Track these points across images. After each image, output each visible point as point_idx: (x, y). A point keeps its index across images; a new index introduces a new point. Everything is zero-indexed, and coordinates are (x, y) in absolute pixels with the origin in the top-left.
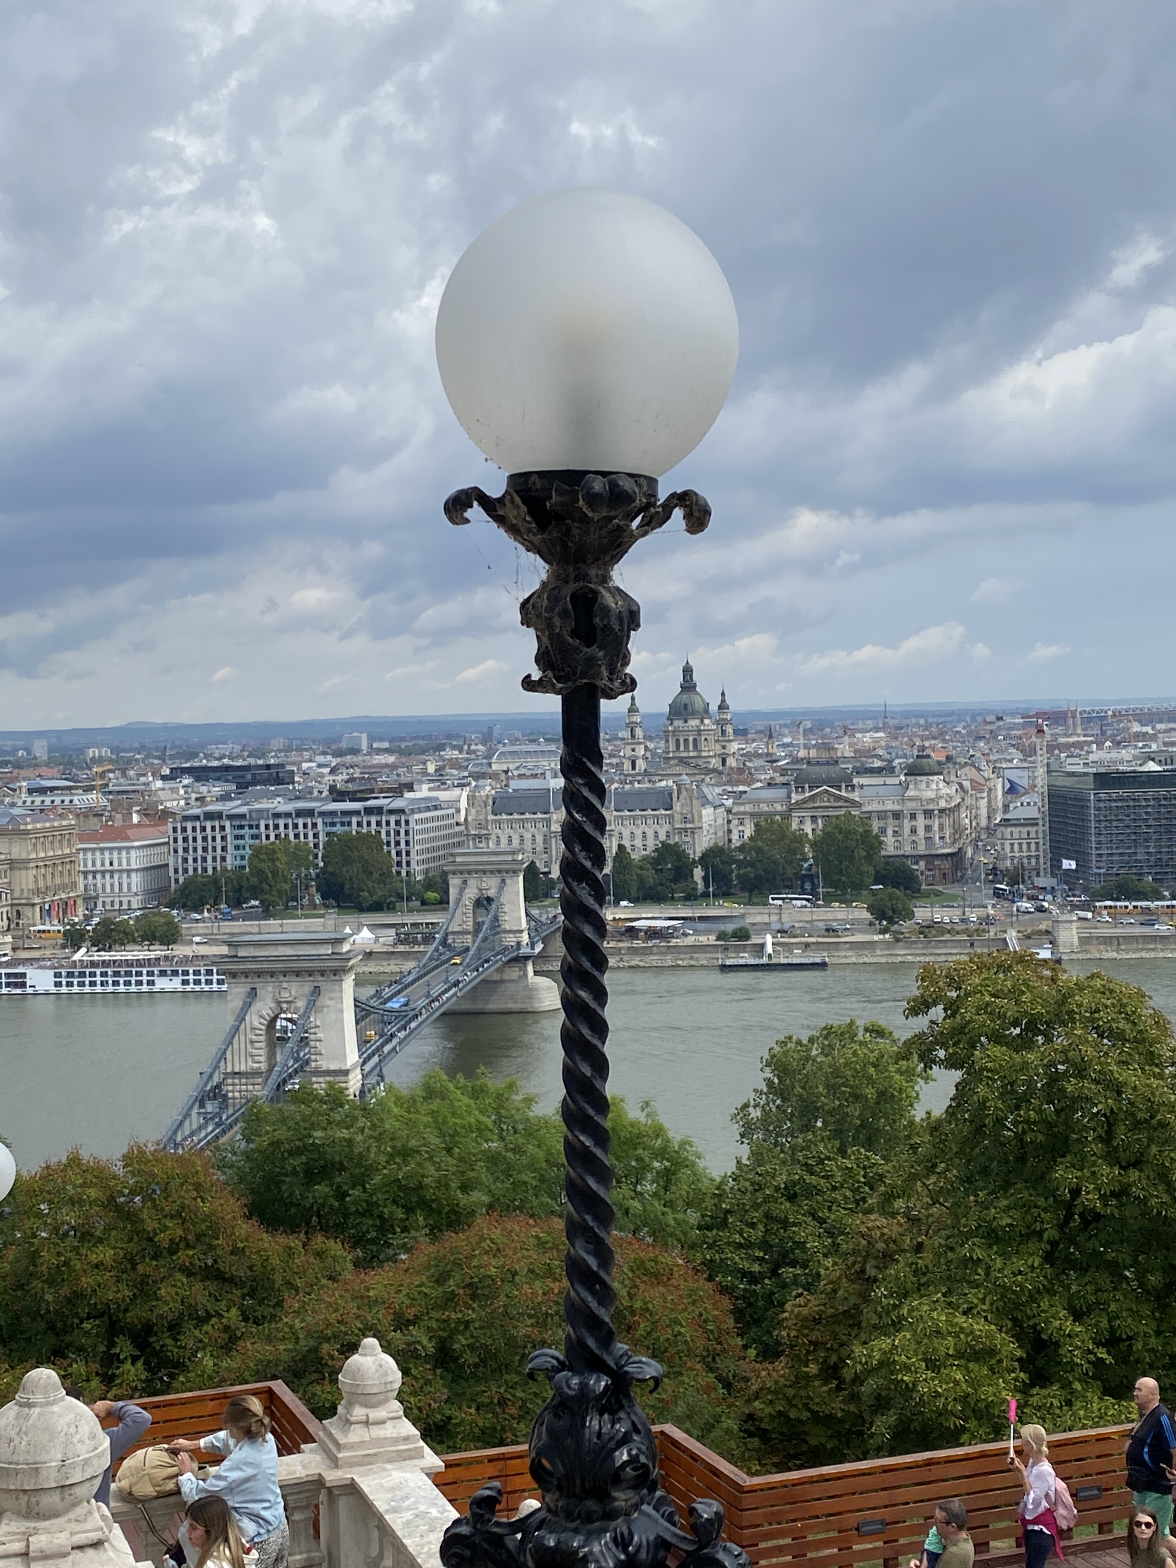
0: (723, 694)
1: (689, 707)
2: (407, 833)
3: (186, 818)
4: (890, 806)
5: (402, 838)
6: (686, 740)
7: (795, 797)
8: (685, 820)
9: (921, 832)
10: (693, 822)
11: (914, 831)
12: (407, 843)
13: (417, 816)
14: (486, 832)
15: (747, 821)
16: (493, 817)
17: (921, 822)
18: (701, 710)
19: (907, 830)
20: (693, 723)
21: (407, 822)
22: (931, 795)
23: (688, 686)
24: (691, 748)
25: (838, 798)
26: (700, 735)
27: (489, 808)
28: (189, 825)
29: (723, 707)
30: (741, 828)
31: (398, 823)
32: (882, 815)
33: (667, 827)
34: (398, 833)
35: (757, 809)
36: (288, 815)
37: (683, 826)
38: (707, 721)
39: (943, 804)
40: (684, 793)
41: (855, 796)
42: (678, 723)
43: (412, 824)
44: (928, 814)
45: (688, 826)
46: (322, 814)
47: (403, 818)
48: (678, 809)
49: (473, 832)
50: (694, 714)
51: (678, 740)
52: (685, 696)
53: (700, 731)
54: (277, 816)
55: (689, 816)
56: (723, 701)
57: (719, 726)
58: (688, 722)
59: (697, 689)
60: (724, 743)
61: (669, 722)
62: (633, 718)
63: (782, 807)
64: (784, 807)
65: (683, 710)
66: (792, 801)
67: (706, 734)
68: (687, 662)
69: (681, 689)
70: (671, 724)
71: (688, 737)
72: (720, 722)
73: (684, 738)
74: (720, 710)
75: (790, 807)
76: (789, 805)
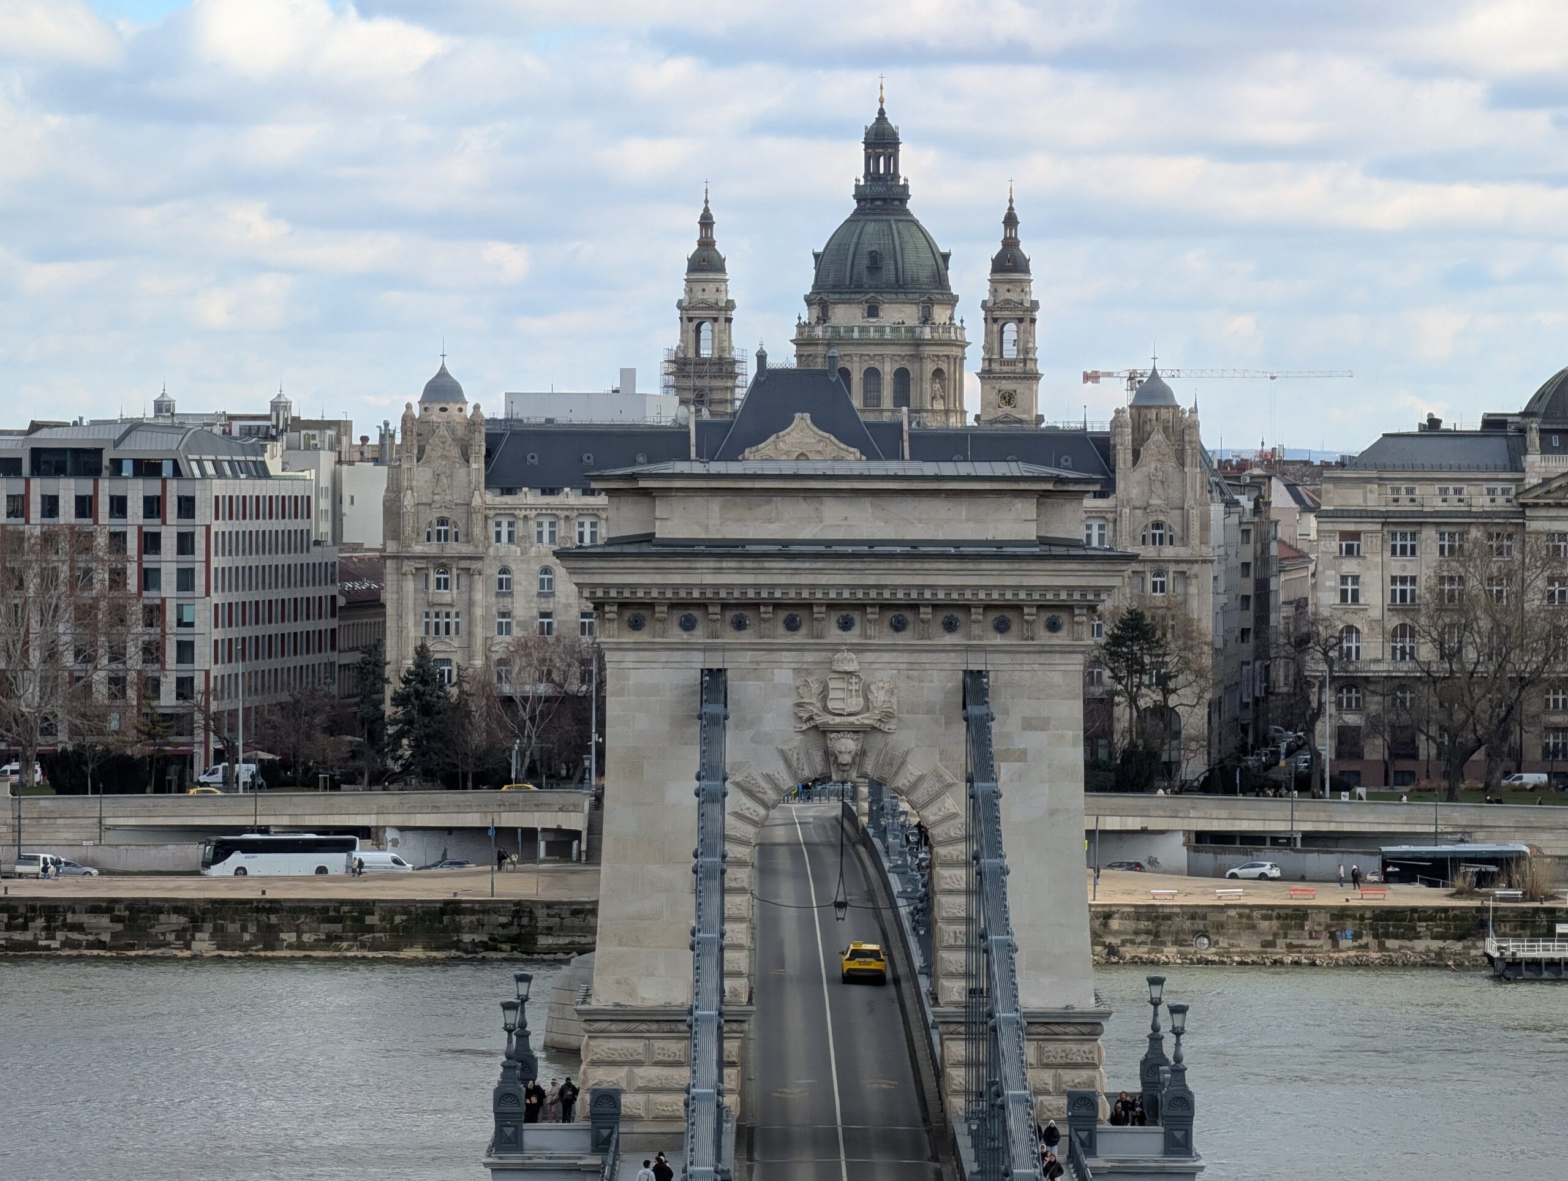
1: (888, 267)
2: (185, 543)
5: (168, 561)
6: (872, 375)
7: (1539, 468)
8: (1158, 534)
10: (1185, 541)
12: (185, 580)
13: (220, 488)
14: (465, 549)
15: (1372, 544)
16: (493, 498)
18: (924, 274)
20: (897, 316)
21: (187, 507)
23: (882, 193)
24: (887, 402)
26: (918, 358)
27: (478, 465)
29: (1007, 264)
30: (1350, 566)
31: (153, 507)
34: (151, 542)
35: (1405, 505)
37: (1149, 551)
40: (1158, 437)
42: (846, 313)
43: (204, 513)
45: (1168, 551)
47: (174, 489)
48: (1135, 492)
49: (418, 549)
52: (871, 227)
53: (918, 343)
55: (1173, 519)
57: (996, 328)
58: (881, 314)
59: (910, 205)
60: (1007, 386)
61: (816, 311)
62: (704, 290)
63: (1493, 501)
64: (1501, 500)
65: (865, 272)
66: (1527, 481)
67: (938, 356)
68: (882, 112)
69: (858, 202)
70: (823, 319)
71: (877, 365)
72: (997, 314)
73: (865, 366)
74: (998, 276)
75: (1521, 501)
76: (1518, 494)
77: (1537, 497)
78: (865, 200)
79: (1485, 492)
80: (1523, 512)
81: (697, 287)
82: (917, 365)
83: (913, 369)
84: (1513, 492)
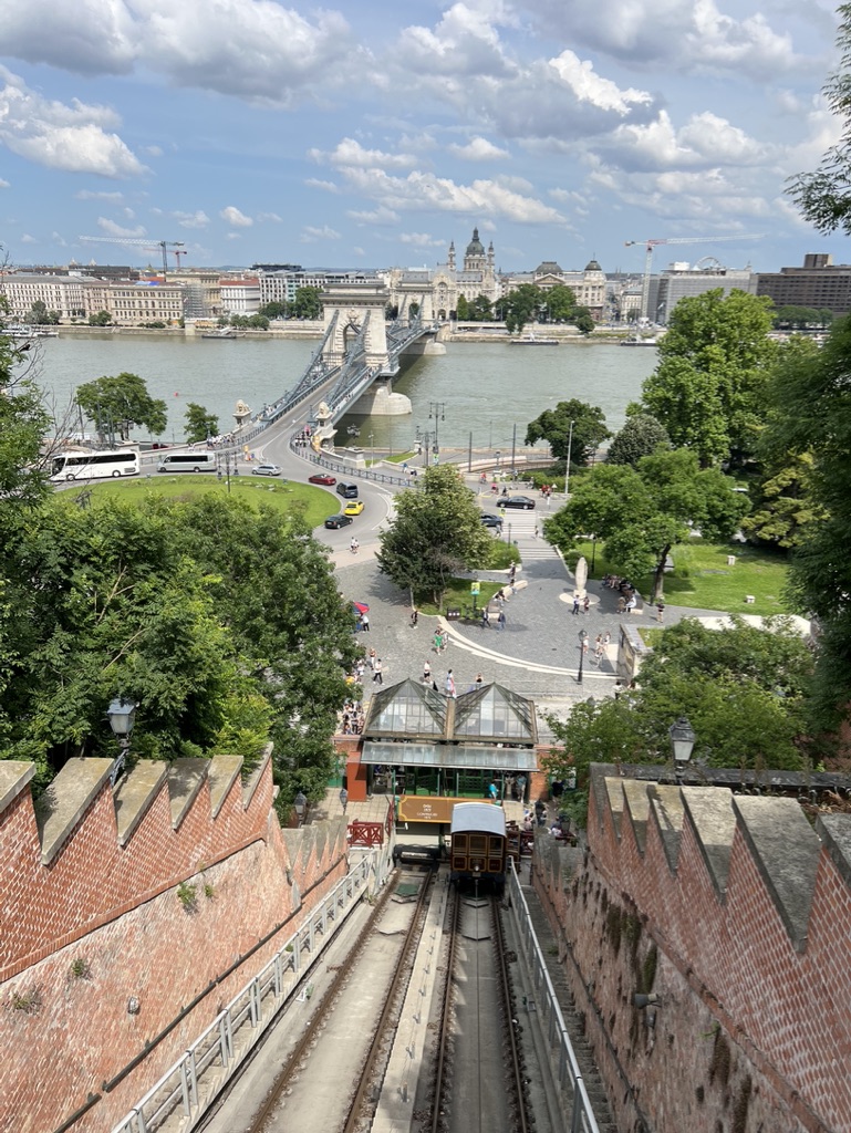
0: (491, 242)
1: (476, 249)
3: (267, 276)
4: (578, 284)
6: (473, 264)
7: (537, 278)
8: (487, 287)
9: (590, 296)
10: (490, 288)
11: (587, 295)
17: (590, 292)
18: (481, 250)
19: (584, 295)
20: (477, 256)
22: (595, 279)
23: (476, 239)
24: (475, 268)
25: (556, 279)
26: (480, 262)
28: (269, 279)
32: (574, 287)
33: (480, 290)
35: (519, 283)
36: (311, 277)
37: (487, 290)
38: (483, 255)
39: (600, 284)
41: (562, 279)
42: (471, 256)
44: (594, 287)
45: (489, 290)
46: (327, 277)
50: (478, 252)
51: (470, 264)
52: (474, 243)
53: (480, 260)
54: (308, 277)
55: (490, 285)
56: (491, 246)
58: (475, 256)
59: (479, 240)
65: (473, 249)
68: (476, 228)
69: (472, 240)
74: (490, 250)
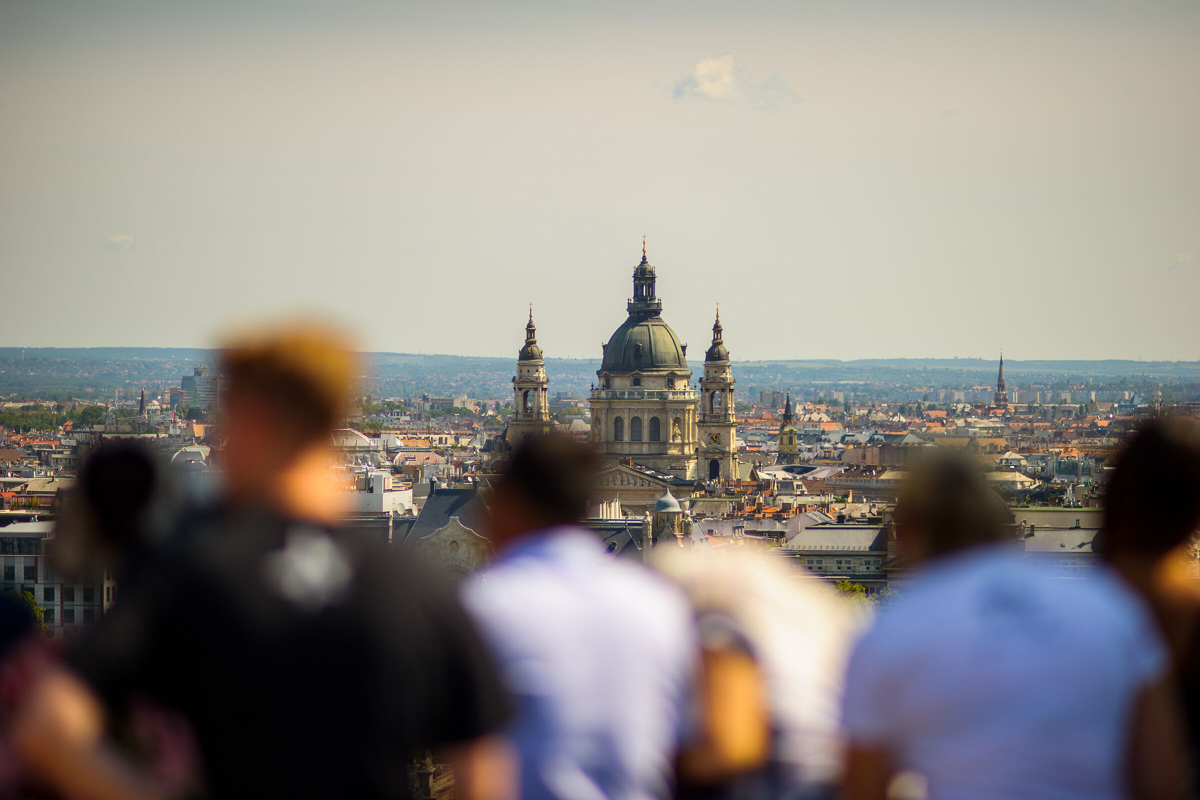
0: (717, 329)
6: (636, 422)
20: (653, 386)
23: (644, 308)
24: (646, 437)
26: (665, 411)
29: (715, 355)
38: (680, 385)
42: (621, 383)
50: (654, 367)
51: (618, 421)
53: (665, 402)
56: (716, 343)
57: (707, 394)
58: (642, 384)
59: (662, 315)
60: (715, 431)
61: (603, 381)
62: (528, 371)
63: (868, 568)
64: (872, 568)
65: (632, 358)
66: (888, 557)
67: (677, 410)
68: (644, 258)
69: (630, 313)
70: (607, 386)
71: (639, 415)
72: (709, 386)
73: (632, 416)
74: (709, 362)
75: (884, 569)
76: (883, 564)
77: (893, 567)
78: (634, 312)
79: (864, 563)
80: (886, 575)
81: (525, 369)
82: (664, 416)
83: (661, 417)
84: (881, 563)
